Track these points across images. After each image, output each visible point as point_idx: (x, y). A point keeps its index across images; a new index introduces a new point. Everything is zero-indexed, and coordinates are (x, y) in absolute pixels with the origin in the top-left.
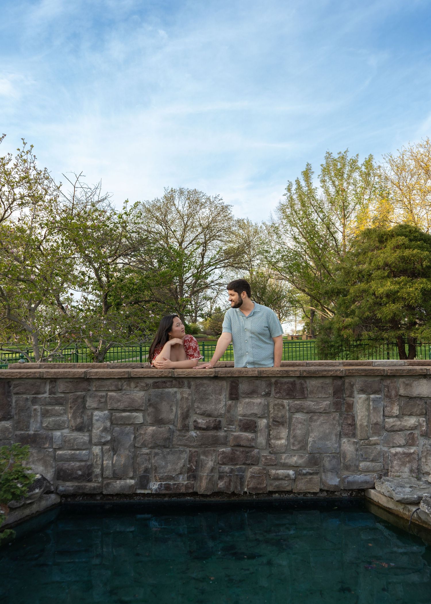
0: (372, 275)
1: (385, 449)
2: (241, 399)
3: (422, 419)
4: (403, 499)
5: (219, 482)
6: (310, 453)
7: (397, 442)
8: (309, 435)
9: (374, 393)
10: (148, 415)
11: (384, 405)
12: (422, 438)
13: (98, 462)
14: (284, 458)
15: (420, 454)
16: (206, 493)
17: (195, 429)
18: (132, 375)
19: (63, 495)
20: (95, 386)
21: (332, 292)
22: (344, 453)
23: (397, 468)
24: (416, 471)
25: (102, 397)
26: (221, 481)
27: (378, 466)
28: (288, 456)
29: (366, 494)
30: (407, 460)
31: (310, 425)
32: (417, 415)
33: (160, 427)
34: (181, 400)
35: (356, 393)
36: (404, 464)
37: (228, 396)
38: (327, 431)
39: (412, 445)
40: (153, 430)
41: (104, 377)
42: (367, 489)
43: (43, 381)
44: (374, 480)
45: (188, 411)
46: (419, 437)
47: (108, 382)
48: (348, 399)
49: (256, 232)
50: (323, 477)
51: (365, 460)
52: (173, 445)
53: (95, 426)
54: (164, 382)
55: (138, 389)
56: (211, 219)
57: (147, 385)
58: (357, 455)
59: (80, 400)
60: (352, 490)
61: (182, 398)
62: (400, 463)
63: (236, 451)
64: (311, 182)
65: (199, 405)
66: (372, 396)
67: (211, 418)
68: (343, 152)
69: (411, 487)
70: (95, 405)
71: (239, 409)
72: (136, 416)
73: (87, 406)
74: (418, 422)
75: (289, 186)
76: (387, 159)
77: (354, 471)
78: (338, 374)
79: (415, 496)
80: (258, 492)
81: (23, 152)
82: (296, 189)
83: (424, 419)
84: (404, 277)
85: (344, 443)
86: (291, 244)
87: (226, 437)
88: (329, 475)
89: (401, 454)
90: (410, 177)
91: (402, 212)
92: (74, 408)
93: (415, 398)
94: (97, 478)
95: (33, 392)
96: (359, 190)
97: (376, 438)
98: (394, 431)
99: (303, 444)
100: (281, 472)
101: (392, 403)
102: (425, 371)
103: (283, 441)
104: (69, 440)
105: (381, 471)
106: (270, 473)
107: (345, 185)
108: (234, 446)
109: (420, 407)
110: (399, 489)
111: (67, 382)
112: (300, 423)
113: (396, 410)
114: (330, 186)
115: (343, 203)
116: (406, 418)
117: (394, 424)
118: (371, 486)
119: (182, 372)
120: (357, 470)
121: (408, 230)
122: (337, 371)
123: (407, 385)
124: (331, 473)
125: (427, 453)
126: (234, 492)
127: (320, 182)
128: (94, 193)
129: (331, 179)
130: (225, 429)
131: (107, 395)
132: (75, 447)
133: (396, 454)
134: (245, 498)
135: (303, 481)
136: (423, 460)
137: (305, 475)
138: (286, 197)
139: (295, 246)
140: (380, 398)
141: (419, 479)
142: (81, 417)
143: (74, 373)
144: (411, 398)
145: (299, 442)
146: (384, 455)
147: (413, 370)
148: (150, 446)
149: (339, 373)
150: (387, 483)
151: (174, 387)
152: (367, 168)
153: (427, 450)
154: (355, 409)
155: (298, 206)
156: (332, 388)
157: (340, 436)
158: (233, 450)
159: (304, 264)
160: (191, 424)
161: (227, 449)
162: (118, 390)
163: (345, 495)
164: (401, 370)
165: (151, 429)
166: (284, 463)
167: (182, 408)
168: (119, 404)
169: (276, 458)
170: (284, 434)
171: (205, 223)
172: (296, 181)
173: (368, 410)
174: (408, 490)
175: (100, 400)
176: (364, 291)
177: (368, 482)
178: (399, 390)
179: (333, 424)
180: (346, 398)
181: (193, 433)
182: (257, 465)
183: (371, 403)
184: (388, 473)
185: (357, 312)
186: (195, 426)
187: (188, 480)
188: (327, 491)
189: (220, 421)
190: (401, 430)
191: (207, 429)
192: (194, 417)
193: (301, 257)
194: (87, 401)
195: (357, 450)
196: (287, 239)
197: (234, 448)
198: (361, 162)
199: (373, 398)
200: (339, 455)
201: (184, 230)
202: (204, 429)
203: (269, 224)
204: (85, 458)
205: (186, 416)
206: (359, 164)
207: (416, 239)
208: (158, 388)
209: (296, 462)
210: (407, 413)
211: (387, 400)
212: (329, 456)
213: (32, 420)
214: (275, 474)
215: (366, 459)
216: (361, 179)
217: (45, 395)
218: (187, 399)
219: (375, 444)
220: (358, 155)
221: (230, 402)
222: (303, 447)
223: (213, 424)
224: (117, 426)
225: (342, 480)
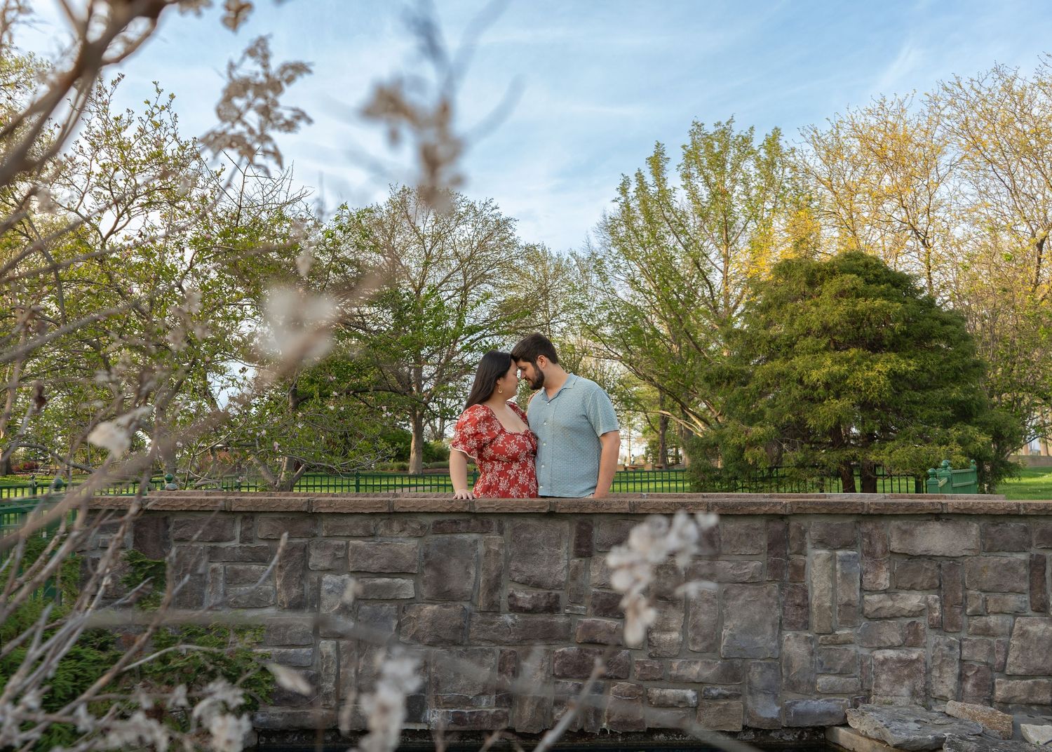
0: (796, 346)
1: (865, 652)
2: (596, 556)
3: (932, 597)
4: (908, 741)
5: (555, 710)
6: (725, 659)
7: (886, 639)
8: (723, 624)
9: (845, 546)
10: (425, 582)
11: (862, 569)
12: (933, 632)
13: (330, 671)
14: (676, 668)
15: (930, 661)
16: (530, 730)
17: (510, 610)
18: (396, 509)
19: (264, 730)
20: (326, 527)
21: (720, 377)
22: (789, 658)
23: (886, 688)
24: (923, 694)
25: (339, 548)
26: (560, 709)
27: (851, 683)
28: (683, 662)
29: (828, 737)
30: (906, 672)
31: (725, 606)
32: (923, 589)
33: (446, 607)
34: (486, 555)
35: (809, 546)
36: (899, 680)
37: (572, 549)
38: (757, 617)
39: (914, 645)
40: (434, 612)
41: (345, 511)
42: (831, 726)
43: (229, 516)
44: (844, 709)
45: (499, 576)
46: (928, 631)
47: (351, 521)
48: (795, 557)
49: (559, 270)
50: (749, 703)
51: (827, 672)
52: (469, 640)
53: (325, 603)
54: (455, 522)
55: (405, 534)
56: (475, 244)
57: (423, 527)
58: (811, 662)
59: (297, 554)
60: (803, 729)
61: (488, 552)
62: (892, 679)
63: (588, 651)
64: (665, 176)
65: (519, 565)
66: (840, 553)
67: (540, 591)
68: (724, 123)
69: (916, 722)
70: (325, 564)
71: (592, 574)
72: (402, 585)
73: (310, 564)
74: (926, 601)
75: (623, 184)
76: (808, 136)
77: (806, 693)
78: (779, 510)
79: (930, 737)
80: (629, 730)
81: (156, 106)
82: (637, 190)
83: (936, 597)
84: (856, 350)
85: (788, 639)
86: (624, 292)
87: (569, 626)
88: (761, 699)
89: (895, 662)
90: (851, 169)
91: (837, 234)
92: (287, 568)
93: (920, 556)
94: (328, 699)
95: (211, 538)
96: (754, 192)
97: (846, 631)
98: (880, 619)
99: (712, 642)
100: (670, 692)
101: (877, 566)
102: (939, 507)
103: (675, 635)
104: (277, 628)
105: (858, 693)
106: (650, 695)
107: (728, 183)
108: (584, 643)
109: (930, 574)
110: (898, 725)
111: (273, 520)
112: (707, 601)
113: (884, 580)
114: (700, 185)
115: (725, 216)
116: (903, 594)
117: (880, 605)
118: (838, 722)
119: (489, 503)
120: (812, 691)
121: (861, 262)
122: (775, 504)
123: (905, 532)
124: (763, 696)
125: (943, 661)
126: (582, 730)
127: (680, 179)
128: (279, 187)
129: (701, 172)
130: (567, 611)
131: (348, 544)
132: (288, 642)
133: (885, 661)
134: (603, 741)
135: (711, 710)
136: (936, 673)
137: (715, 698)
138: (617, 205)
139: (632, 296)
140: (854, 556)
141: (929, 709)
142: (301, 585)
143: (289, 504)
144: (912, 557)
145: (705, 638)
146: (862, 663)
147: (917, 504)
148: (427, 640)
149: (779, 508)
150: (871, 713)
151: (473, 531)
152: (769, 152)
153: (943, 655)
154: (807, 576)
155: (640, 223)
156: (765, 537)
157: (780, 626)
158: (581, 650)
159: (648, 331)
160: (504, 603)
161: (572, 649)
162: (370, 536)
163: (788, 738)
164: (894, 504)
165: (429, 609)
166: (677, 677)
167: (487, 571)
168: (370, 561)
169: (661, 666)
170: (675, 621)
171: (465, 251)
172: (636, 175)
173: (832, 578)
174: (913, 726)
175: (335, 555)
176: (781, 375)
177: (833, 714)
178: (890, 542)
179: (768, 603)
180: (791, 557)
181: (508, 619)
182: (626, 679)
183: (838, 566)
184: (869, 696)
185: (768, 413)
186: (511, 605)
187: (496, 706)
188: (756, 730)
189: (557, 597)
190: (893, 617)
191: (533, 611)
192: (509, 588)
193: (644, 317)
194: (310, 555)
195: (812, 653)
196: (618, 283)
197: (583, 647)
198: (757, 141)
199: (842, 557)
200: (778, 663)
201: (427, 264)
202: (527, 611)
203: (583, 255)
204: (305, 662)
205: (494, 586)
206: (755, 145)
207: (877, 280)
208: (444, 532)
209: (699, 675)
210: (904, 585)
211: (868, 560)
212: (760, 664)
213: (208, 590)
214: (661, 696)
215: (830, 669)
216: (758, 172)
217: (232, 544)
218: (497, 553)
219: (845, 643)
220: (752, 128)
221: (576, 561)
222: (712, 647)
223: (545, 601)
224: (366, 604)
225: (785, 710)
